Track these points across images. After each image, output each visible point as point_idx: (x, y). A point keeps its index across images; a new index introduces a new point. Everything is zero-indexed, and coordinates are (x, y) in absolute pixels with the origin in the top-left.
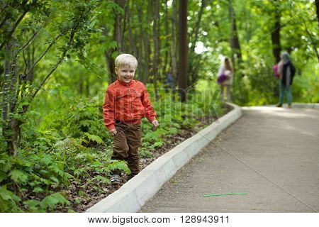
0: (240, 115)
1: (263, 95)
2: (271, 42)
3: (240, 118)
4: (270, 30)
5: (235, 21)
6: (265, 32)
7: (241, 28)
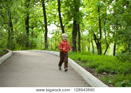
0: (12, 54)
1: (21, 46)
2: (25, 24)
3: (12, 56)
4: (25, 19)
5: (10, 15)
6: (23, 20)
7: (13, 18)
